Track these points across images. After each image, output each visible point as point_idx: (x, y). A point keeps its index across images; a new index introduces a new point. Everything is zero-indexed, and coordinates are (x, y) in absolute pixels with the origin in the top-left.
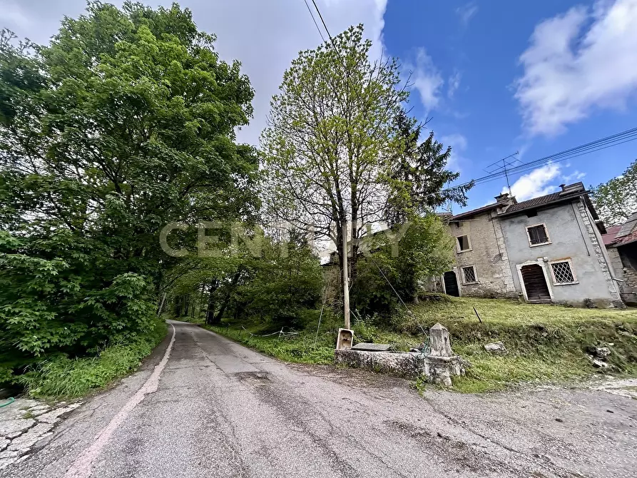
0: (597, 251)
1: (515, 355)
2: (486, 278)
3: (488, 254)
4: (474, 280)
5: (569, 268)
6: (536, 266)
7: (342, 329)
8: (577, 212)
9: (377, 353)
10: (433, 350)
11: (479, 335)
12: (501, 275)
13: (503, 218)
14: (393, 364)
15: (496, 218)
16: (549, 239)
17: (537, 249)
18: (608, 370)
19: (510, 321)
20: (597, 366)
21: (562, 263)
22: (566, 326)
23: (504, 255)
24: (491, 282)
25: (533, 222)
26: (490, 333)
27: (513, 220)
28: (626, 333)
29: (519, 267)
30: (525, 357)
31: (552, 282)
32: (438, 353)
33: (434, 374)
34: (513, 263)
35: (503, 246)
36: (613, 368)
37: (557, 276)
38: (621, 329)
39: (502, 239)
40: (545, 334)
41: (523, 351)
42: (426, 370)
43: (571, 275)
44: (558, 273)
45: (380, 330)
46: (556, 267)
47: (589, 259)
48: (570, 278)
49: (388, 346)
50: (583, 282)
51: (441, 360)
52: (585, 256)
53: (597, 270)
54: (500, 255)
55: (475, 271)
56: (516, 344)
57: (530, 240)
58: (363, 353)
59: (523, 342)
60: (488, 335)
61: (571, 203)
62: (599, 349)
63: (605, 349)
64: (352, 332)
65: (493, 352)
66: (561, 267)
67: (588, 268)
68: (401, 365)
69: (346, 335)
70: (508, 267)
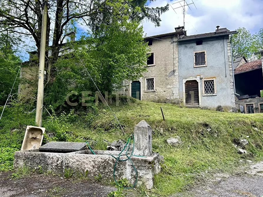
0: (231, 74)
1: (189, 146)
2: (162, 88)
3: (166, 70)
4: (153, 88)
5: (213, 85)
6: (195, 81)
7: (31, 127)
8: (226, 46)
9: (70, 154)
10: (135, 150)
11: (162, 131)
12: (172, 86)
13: (181, 43)
14: (88, 167)
15: (176, 42)
16: (206, 63)
17: (198, 69)
18: (248, 155)
19: (184, 120)
20: (240, 153)
21: (210, 81)
22: (223, 123)
23: (176, 71)
24: (164, 91)
25: (199, 49)
26: (170, 129)
27: (187, 45)
28: (256, 129)
29: (184, 81)
30: (195, 148)
31: (202, 93)
32: (141, 153)
33: (136, 177)
34: (181, 78)
35: (177, 65)
36: (250, 154)
37: (206, 90)
38: (253, 126)
39: (177, 59)
40: (209, 130)
41: (193, 144)
42: (128, 173)
43: (213, 89)
44: (207, 87)
45: (75, 127)
46: (207, 83)
47: (225, 79)
48: (212, 91)
49: (83, 144)
50: (219, 94)
51: (146, 161)
52: (223, 77)
53: (228, 87)
54: (174, 71)
55: (154, 82)
56: (189, 138)
57: (195, 62)
58: (52, 154)
59: (193, 136)
60: (169, 130)
61: (223, 39)
62: (242, 140)
63: (245, 140)
64: (43, 129)
65: (173, 145)
66: (209, 83)
67: (224, 85)
68: (98, 168)
69: (36, 133)
70: (178, 80)
